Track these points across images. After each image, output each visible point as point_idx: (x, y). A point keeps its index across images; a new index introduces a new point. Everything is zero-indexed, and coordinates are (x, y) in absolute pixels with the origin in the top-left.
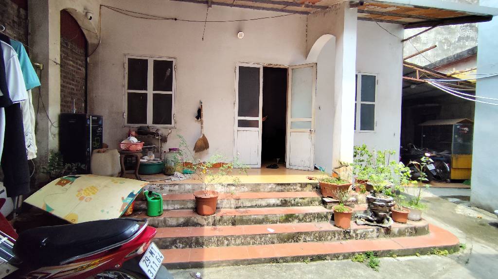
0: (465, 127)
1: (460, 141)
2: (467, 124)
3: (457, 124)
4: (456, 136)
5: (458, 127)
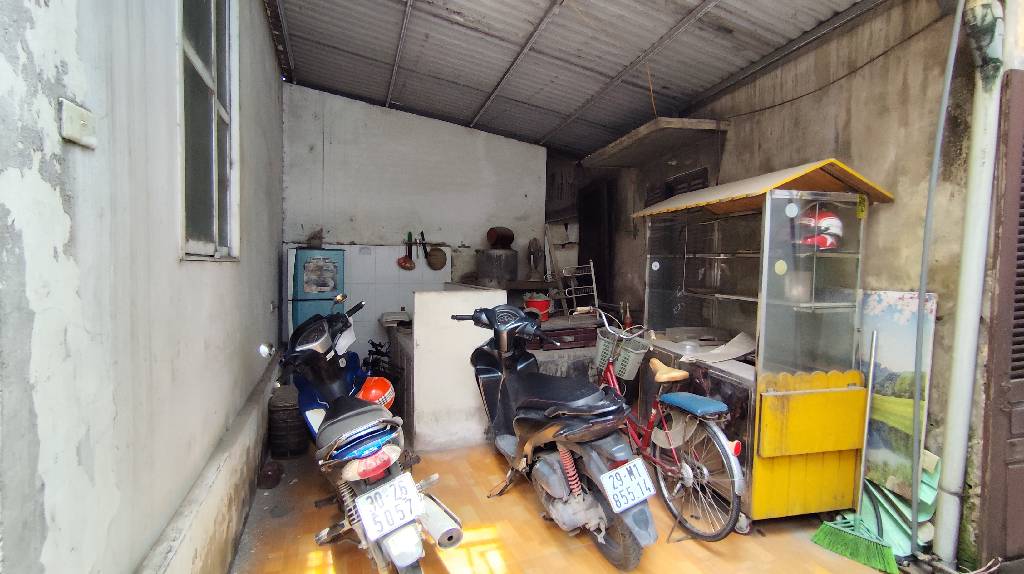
0: (827, 209)
1: (798, 292)
2: (833, 196)
3: (784, 194)
4: (781, 267)
5: (792, 211)
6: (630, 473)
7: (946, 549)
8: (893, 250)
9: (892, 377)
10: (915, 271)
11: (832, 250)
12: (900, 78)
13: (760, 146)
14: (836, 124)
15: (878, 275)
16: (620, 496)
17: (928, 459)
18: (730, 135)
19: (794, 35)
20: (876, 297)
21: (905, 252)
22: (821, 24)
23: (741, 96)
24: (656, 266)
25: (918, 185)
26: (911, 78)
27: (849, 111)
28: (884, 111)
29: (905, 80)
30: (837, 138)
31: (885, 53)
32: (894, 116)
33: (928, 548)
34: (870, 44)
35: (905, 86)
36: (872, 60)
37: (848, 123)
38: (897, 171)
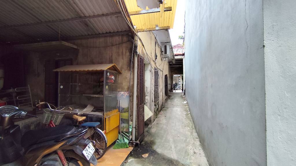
4: (107, 87)
6: (89, 147)
7: (134, 139)
8: (122, 83)
9: (123, 109)
10: (126, 87)
11: (113, 83)
12: (122, 50)
13: (90, 56)
14: (109, 55)
15: (119, 88)
16: (88, 155)
17: (131, 123)
18: (81, 51)
19: (101, 32)
20: (119, 93)
21: (124, 84)
22: (107, 33)
23: (84, 42)
24: (62, 87)
25: (125, 71)
26: (124, 50)
27: (112, 53)
28: (119, 55)
29: (123, 51)
30: (110, 58)
31: (119, 44)
32: (121, 57)
33: (131, 140)
34: (116, 41)
35: (123, 52)
36: (116, 45)
37: (112, 56)
38: (122, 68)
